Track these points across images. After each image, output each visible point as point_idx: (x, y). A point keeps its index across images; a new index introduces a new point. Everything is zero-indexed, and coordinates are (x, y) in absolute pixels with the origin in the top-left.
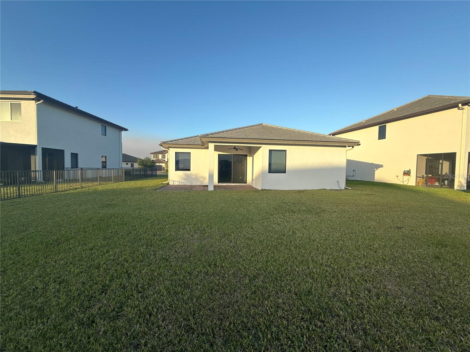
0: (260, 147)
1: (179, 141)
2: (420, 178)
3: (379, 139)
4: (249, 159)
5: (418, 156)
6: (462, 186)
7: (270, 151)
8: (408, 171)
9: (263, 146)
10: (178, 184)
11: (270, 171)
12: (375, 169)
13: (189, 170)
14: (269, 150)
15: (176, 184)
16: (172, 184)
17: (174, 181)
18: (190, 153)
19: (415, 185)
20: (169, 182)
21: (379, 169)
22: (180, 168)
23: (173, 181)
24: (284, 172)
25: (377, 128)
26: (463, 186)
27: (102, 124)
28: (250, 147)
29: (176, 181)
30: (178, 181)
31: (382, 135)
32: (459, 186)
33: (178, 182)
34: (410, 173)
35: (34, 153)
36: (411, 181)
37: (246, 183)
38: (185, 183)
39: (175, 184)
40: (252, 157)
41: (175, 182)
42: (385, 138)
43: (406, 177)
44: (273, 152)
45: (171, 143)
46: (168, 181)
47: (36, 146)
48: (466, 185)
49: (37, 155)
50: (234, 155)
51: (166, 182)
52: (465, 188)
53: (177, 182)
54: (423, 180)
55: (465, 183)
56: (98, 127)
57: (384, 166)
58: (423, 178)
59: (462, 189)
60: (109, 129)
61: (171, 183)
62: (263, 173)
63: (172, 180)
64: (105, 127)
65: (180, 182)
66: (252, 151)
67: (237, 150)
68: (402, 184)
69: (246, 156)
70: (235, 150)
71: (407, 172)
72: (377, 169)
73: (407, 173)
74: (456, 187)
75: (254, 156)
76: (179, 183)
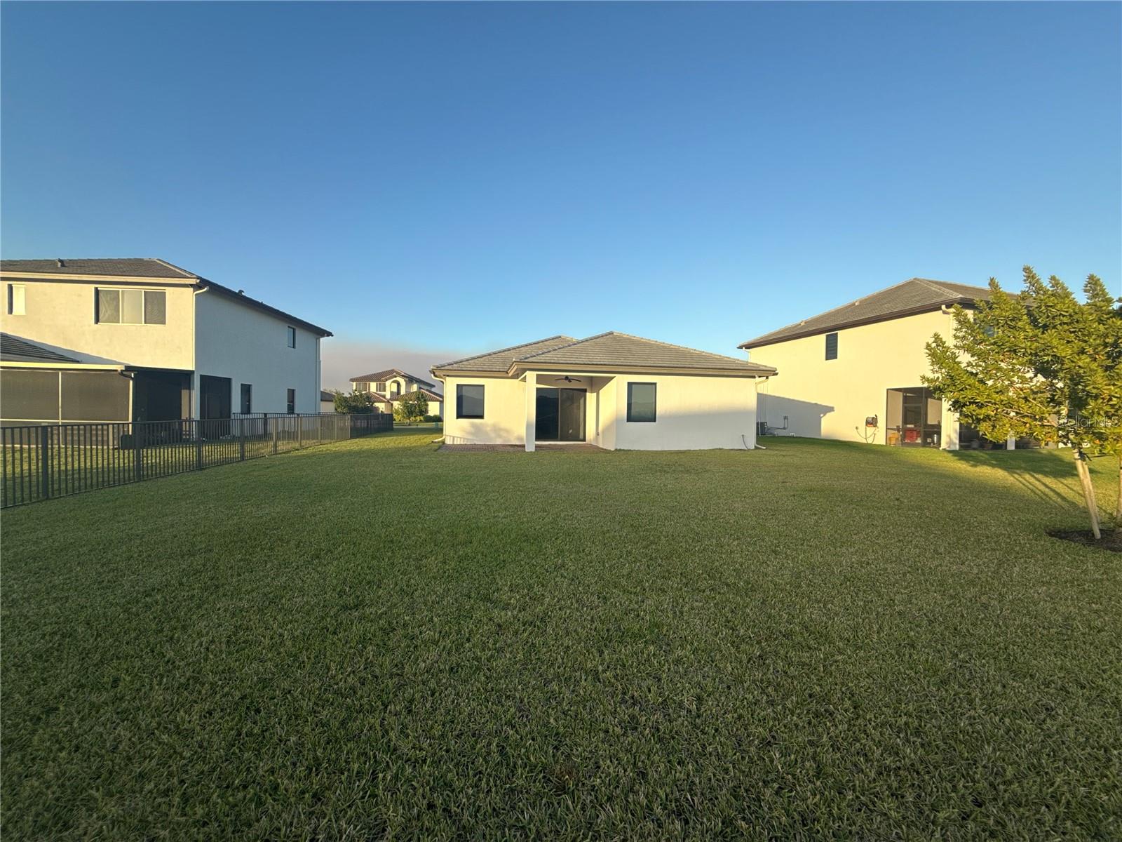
0: (612, 378)
1: (464, 363)
2: (894, 432)
3: (827, 359)
4: (591, 397)
5: (889, 391)
6: (951, 442)
7: (630, 384)
8: (873, 418)
9: (617, 376)
10: (462, 443)
11: (630, 419)
12: (822, 415)
13: (481, 417)
14: (628, 383)
15: (458, 443)
16: (451, 443)
17: (454, 437)
18: (483, 386)
19: (884, 444)
20: (445, 439)
21: (828, 414)
22: (464, 414)
23: (452, 438)
24: (654, 420)
25: (822, 339)
26: (955, 444)
27: (290, 326)
28: (592, 377)
29: (458, 437)
30: (461, 438)
31: (831, 352)
32: (947, 443)
33: (462, 440)
34: (876, 422)
35: (189, 387)
36: (878, 437)
37: (584, 440)
38: (473, 440)
39: (455, 443)
40: (595, 394)
41: (456, 439)
42: (835, 357)
43: (871, 430)
44: (634, 386)
45: (450, 367)
46: (444, 437)
47: (192, 372)
48: (957, 442)
49: (193, 389)
50: (562, 389)
51: (440, 439)
52: (957, 447)
53: (459, 439)
54: (897, 435)
55: (956, 438)
56: (283, 331)
57: (835, 409)
58: (899, 431)
59: (953, 448)
60: (301, 335)
61: (449, 442)
62: (617, 421)
63: (450, 436)
64: (294, 329)
65: (464, 439)
66: (597, 384)
67: (570, 381)
68: (864, 441)
69: (585, 391)
70: (567, 381)
71: (871, 419)
72: (824, 415)
73: (872, 422)
74: (944, 445)
75: (600, 392)
76: (464, 441)
